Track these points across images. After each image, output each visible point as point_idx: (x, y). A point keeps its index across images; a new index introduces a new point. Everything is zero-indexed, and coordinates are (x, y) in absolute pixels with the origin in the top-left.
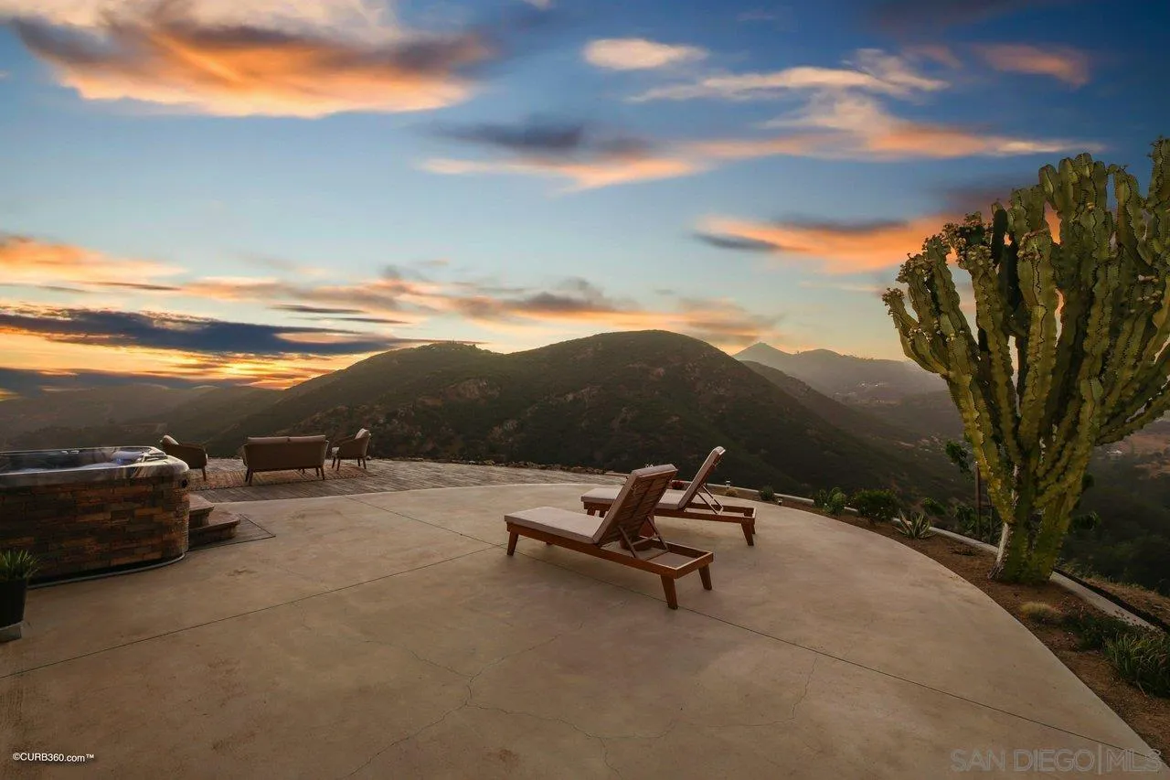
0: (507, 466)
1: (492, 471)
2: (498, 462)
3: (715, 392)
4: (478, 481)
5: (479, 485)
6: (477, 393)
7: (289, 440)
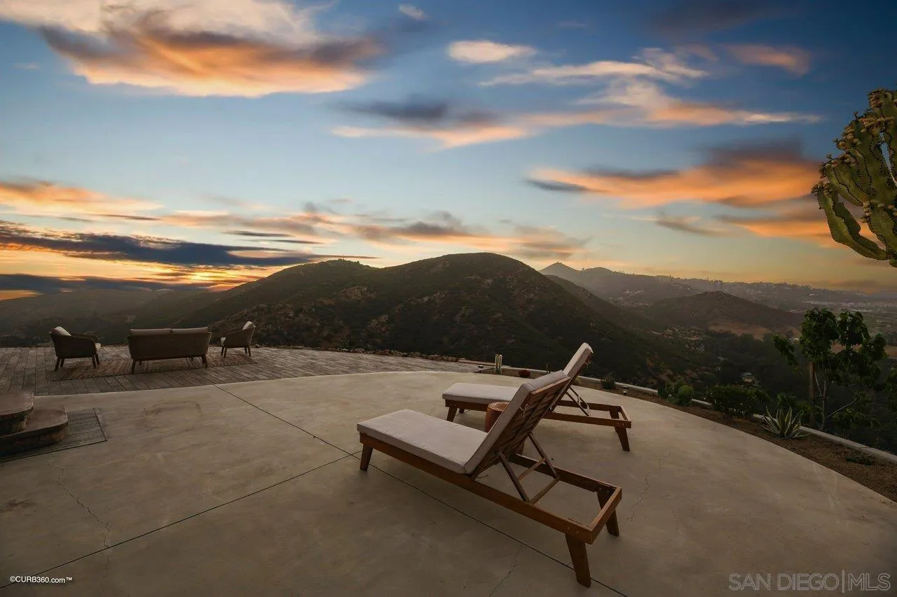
0: (374, 353)
1: (361, 359)
2: (366, 351)
3: (526, 297)
4: (345, 369)
5: (346, 372)
6: (360, 295)
7: (171, 331)
